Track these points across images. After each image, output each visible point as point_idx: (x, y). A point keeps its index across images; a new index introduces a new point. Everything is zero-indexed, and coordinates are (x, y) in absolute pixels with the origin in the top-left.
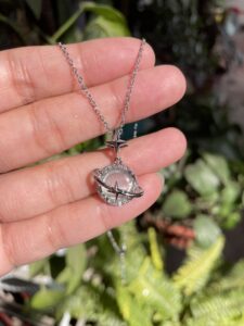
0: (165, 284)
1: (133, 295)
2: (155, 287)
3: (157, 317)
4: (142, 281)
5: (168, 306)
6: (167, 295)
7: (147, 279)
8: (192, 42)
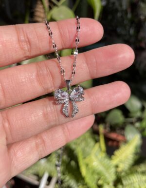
0: (107, 161)
1: (87, 165)
2: (101, 162)
3: (100, 182)
4: (93, 157)
5: (107, 175)
6: (108, 168)
7: (96, 156)
8: (128, 28)
